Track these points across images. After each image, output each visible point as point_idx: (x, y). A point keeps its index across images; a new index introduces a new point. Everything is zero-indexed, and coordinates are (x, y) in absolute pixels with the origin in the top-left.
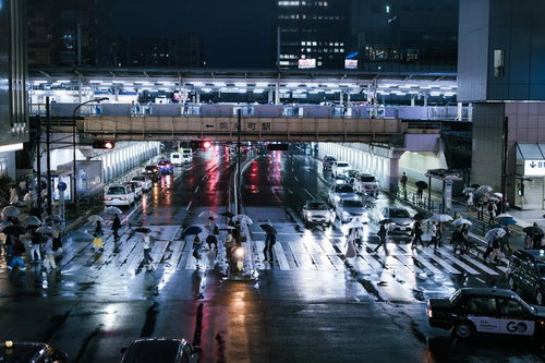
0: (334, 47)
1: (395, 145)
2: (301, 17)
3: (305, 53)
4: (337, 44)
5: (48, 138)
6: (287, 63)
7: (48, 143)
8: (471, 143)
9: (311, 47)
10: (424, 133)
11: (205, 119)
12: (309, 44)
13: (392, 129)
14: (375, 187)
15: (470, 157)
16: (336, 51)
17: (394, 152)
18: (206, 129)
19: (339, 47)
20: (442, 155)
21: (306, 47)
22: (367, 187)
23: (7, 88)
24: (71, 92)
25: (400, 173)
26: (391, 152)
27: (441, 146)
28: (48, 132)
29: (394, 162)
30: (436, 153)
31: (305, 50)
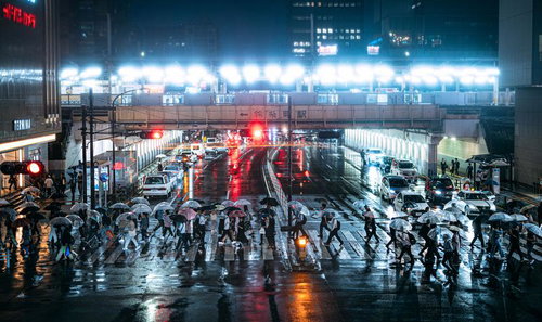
0: (350, 34)
1: (434, 131)
2: (316, 4)
3: (321, 40)
4: (353, 31)
5: (91, 129)
6: (302, 51)
7: (91, 134)
8: (513, 129)
9: (327, 34)
10: (463, 118)
11: (238, 108)
12: (325, 31)
13: (430, 115)
14: (413, 173)
15: (513, 142)
16: (352, 37)
17: (433, 138)
18: (239, 117)
19: (355, 34)
20: (482, 141)
21: (321, 34)
22: (405, 174)
23: (41, 79)
24: (101, 82)
25: (439, 159)
26: (429, 138)
27: (482, 131)
28: (91, 123)
29: (433, 148)
30: (475, 138)
31: (321, 38)
